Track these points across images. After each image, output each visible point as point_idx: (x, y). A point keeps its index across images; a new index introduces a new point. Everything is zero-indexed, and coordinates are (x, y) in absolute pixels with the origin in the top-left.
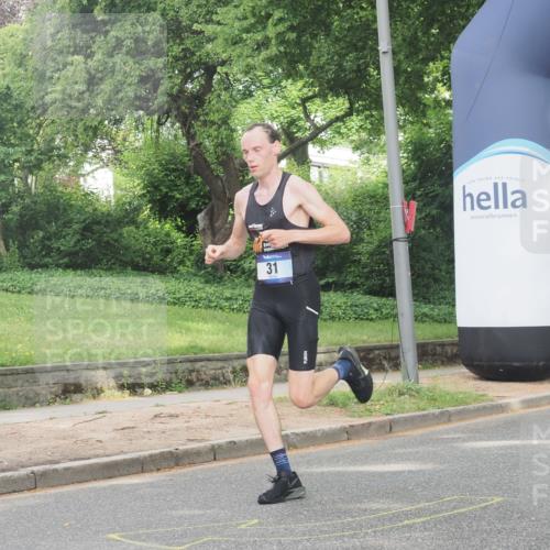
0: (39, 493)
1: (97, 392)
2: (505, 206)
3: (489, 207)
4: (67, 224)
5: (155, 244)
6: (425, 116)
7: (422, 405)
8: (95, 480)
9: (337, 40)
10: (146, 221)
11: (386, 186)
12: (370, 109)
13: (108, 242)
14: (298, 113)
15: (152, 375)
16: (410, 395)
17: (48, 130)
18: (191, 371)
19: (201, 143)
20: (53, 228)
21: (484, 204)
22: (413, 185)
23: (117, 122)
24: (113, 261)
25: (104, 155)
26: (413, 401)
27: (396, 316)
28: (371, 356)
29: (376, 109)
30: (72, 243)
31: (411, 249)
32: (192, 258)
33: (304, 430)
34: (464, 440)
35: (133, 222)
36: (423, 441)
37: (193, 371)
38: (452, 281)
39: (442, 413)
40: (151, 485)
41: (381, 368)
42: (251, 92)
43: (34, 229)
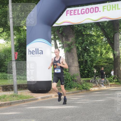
2: (38, 54)
3: (34, 54)
6: (21, 33)
7: (18, 99)
12: (8, 31)
16: (16, 96)
21: (33, 53)
22: (18, 48)
26: (16, 98)
28: (7, 87)
34: (27, 107)
36: (18, 107)
41: (9, 90)
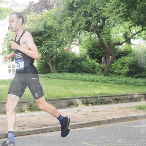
1: (77, 105)
4: (68, 61)
5: (91, 66)
8: (78, 128)
9: (138, 11)
10: (88, 60)
13: (78, 66)
14: (128, 30)
15: (91, 101)
17: (62, 36)
18: (102, 100)
19: (102, 39)
20: (64, 62)
23: (80, 34)
24: (80, 70)
25: (76, 43)
30: (69, 66)
32: (100, 69)
33: (133, 116)
35: (85, 60)
37: (102, 99)
40: (93, 130)
42: (115, 25)
43: (59, 62)
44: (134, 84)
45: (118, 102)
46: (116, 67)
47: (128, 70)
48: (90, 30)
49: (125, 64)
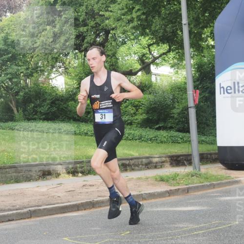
0: (33, 219)
1: (58, 175)
3: (231, 93)
4: (44, 100)
6: (202, 52)
7: (202, 180)
8: (57, 214)
9: (163, 19)
11: (185, 83)
12: (178, 49)
13: (62, 109)
14: (146, 51)
15: (82, 167)
16: (197, 176)
17: (36, 59)
20: (38, 102)
22: (198, 83)
23: (66, 55)
24: (65, 117)
25: (60, 70)
26: (198, 179)
27: (190, 141)
28: (179, 159)
29: (181, 49)
30: (46, 109)
31: (196, 112)
33: (149, 192)
34: (221, 197)
35: (73, 100)
36: (202, 197)
38: (215, 126)
39: (211, 185)
40: (82, 216)
41: (183, 165)
42: (125, 42)
43: (30, 103)
44: (154, 140)
45: (126, 170)
46: (126, 111)
47: (145, 116)
48: (83, 48)
49: (141, 107)
